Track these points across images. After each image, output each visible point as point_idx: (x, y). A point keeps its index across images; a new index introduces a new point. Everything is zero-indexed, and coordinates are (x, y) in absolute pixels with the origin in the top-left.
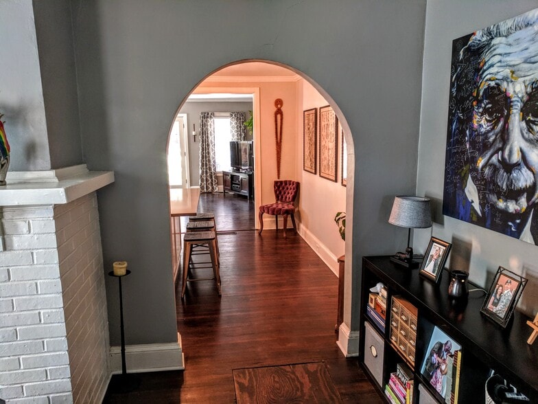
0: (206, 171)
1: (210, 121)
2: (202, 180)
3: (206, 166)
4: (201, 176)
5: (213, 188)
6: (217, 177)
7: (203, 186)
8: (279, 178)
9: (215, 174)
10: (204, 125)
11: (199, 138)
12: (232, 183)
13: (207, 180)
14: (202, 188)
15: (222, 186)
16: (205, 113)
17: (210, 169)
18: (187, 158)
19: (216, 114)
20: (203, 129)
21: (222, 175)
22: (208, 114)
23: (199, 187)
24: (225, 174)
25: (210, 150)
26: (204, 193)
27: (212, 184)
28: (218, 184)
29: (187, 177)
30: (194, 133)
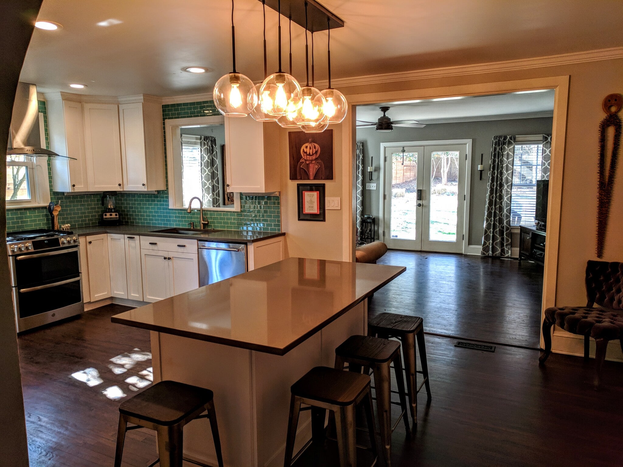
0: (494, 224)
1: (507, 149)
2: (487, 238)
3: (495, 217)
4: (486, 232)
5: (503, 251)
6: (511, 235)
7: (488, 247)
8: (600, 254)
9: (507, 229)
10: (498, 155)
11: (488, 175)
12: (533, 247)
13: (494, 238)
14: (485, 249)
15: (518, 249)
16: (500, 137)
17: (501, 221)
18: (466, 204)
19: (519, 138)
20: (494, 161)
21: (518, 231)
22: (505, 139)
23: (481, 247)
24: (524, 230)
25: (504, 192)
26: (488, 257)
27: (502, 245)
28: (512, 245)
29: (465, 231)
30: (480, 167)
